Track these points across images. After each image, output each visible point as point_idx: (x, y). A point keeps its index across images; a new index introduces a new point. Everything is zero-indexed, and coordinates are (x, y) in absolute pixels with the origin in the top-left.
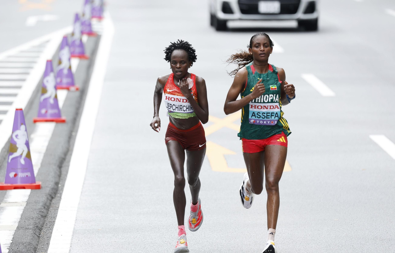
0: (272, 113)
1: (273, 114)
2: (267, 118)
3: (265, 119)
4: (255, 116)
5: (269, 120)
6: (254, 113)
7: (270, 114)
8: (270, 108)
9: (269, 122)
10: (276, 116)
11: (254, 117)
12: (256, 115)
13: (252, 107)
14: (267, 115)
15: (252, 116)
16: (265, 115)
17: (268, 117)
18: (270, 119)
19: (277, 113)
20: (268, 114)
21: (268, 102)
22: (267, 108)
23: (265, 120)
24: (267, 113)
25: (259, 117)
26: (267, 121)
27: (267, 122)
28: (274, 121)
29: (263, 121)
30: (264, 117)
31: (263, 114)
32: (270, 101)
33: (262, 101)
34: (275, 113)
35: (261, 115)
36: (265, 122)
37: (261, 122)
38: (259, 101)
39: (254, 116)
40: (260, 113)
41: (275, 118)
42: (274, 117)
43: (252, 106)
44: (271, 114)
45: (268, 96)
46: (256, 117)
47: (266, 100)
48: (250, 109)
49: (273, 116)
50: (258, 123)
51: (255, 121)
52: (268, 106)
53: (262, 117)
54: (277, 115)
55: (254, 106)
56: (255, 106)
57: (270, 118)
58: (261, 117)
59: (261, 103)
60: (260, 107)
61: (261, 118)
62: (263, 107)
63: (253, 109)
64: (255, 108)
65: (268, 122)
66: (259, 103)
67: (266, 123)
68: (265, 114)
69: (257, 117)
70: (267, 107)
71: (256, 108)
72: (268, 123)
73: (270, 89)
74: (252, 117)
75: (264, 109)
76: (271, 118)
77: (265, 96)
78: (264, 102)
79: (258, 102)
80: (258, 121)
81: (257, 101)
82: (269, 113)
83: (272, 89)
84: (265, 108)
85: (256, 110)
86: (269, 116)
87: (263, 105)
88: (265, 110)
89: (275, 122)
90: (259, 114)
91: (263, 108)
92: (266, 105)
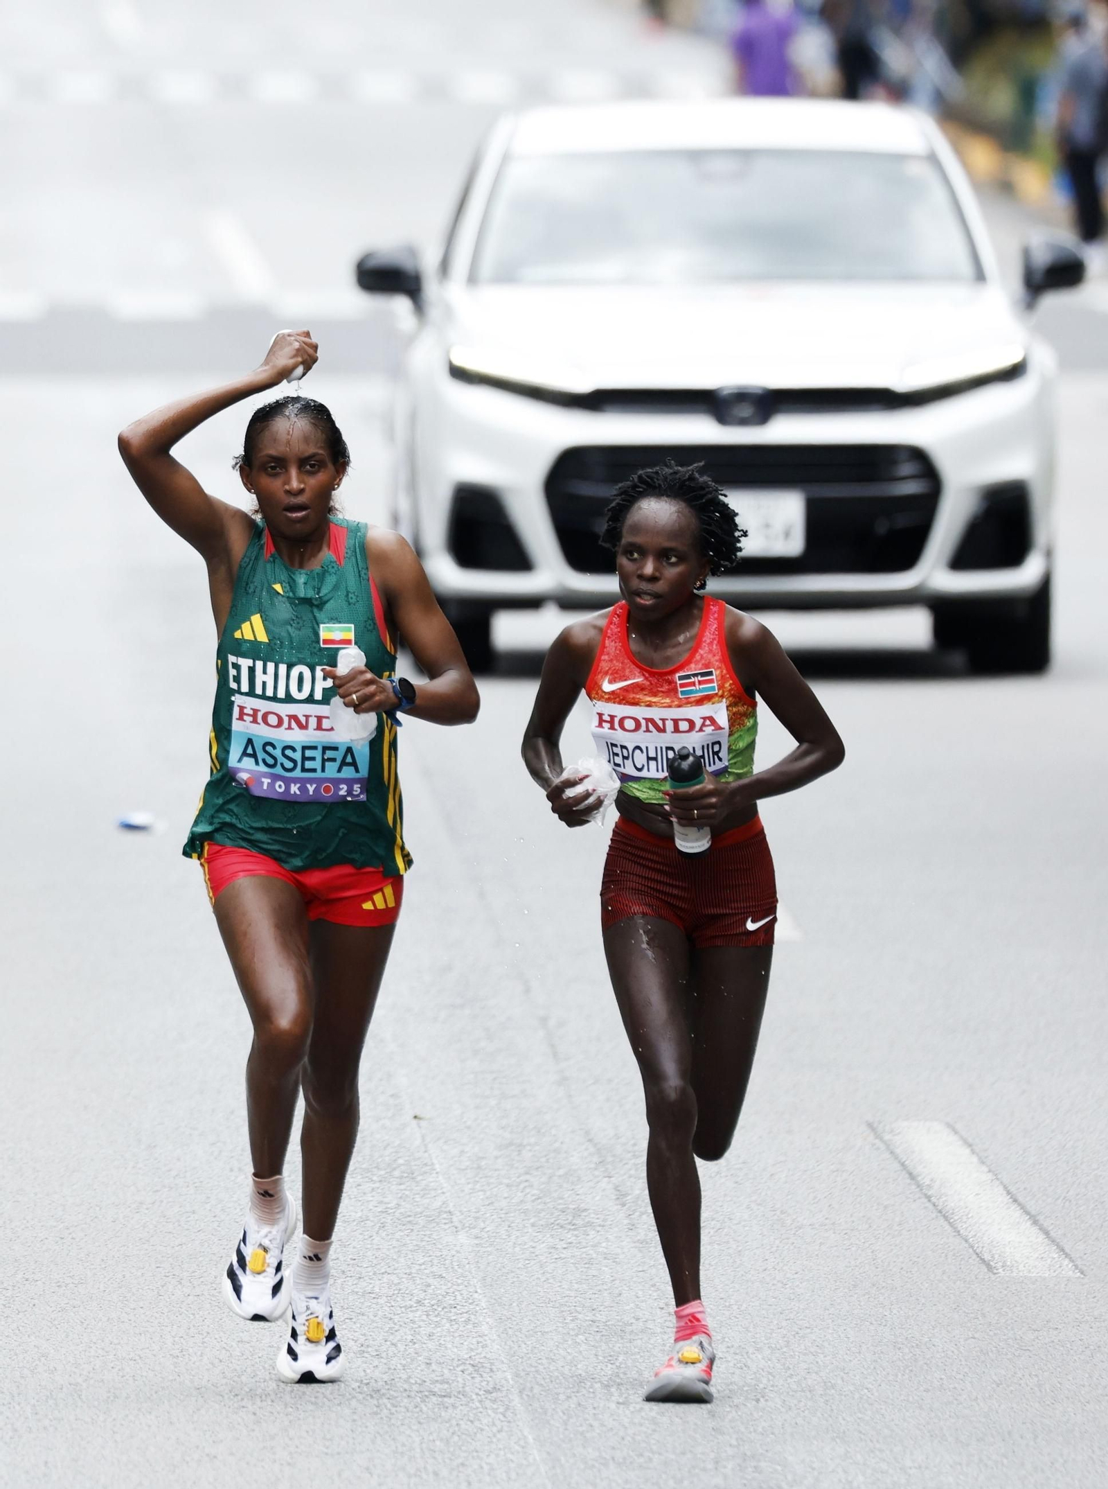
0: (325, 749)
1: (329, 754)
2: (304, 770)
3: (298, 773)
4: (254, 756)
5: (311, 781)
6: (250, 742)
7: (317, 754)
8: (319, 727)
9: (311, 788)
10: (343, 763)
11: (248, 763)
12: (261, 755)
13: (241, 718)
14: (304, 759)
15: (245, 754)
16: (297, 756)
17: (308, 765)
18: (319, 774)
19: (349, 750)
20: (308, 753)
21: (310, 700)
22: (303, 727)
23: (295, 780)
24: (304, 748)
25: (271, 761)
26: (303, 782)
27: (303, 789)
28: (337, 782)
29: (288, 781)
30: (289, 765)
31: (288, 752)
32: (318, 695)
33: (281, 694)
34: (342, 750)
35: (277, 753)
36: (294, 789)
37: (280, 786)
38: (270, 693)
39: (249, 755)
40: (274, 747)
41: (339, 770)
42: (337, 764)
43: (242, 708)
44: (324, 753)
45: (307, 673)
46: (257, 763)
47: (300, 689)
48: (236, 726)
49: (333, 760)
50: (265, 787)
51: (257, 778)
52: (307, 717)
53: (282, 765)
54: (349, 759)
55: (251, 712)
56: (256, 711)
57: (319, 769)
58: (279, 764)
59: (274, 699)
60: (273, 720)
61: (278, 770)
62: (286, 720)
63: (247, 723)
64: (255, 721)
65: (308, 786)
66: (269, 699)
67: (298, 792)
68: (294, 749)
69: (264, 761)
70: (303, 720)
71: (260, 719)
72: (308, 790)
73: (318, 642)
74: (240, 760)
75: (290, 728)
76: (323, 770)
77: (295, 672)
78: (289, 699)
79: (263, 697)
80: (266, 781)
81: (259, 691)
82: (315, 748)
83: (326, 642)
84: (294, 724)
85: (262, 732)
86: (313, 759)
87: (285, 710)
88: (296, 737)
89: (341, 786)
90: (269, 748)
91: (286, 724)
92: (300, 710)
